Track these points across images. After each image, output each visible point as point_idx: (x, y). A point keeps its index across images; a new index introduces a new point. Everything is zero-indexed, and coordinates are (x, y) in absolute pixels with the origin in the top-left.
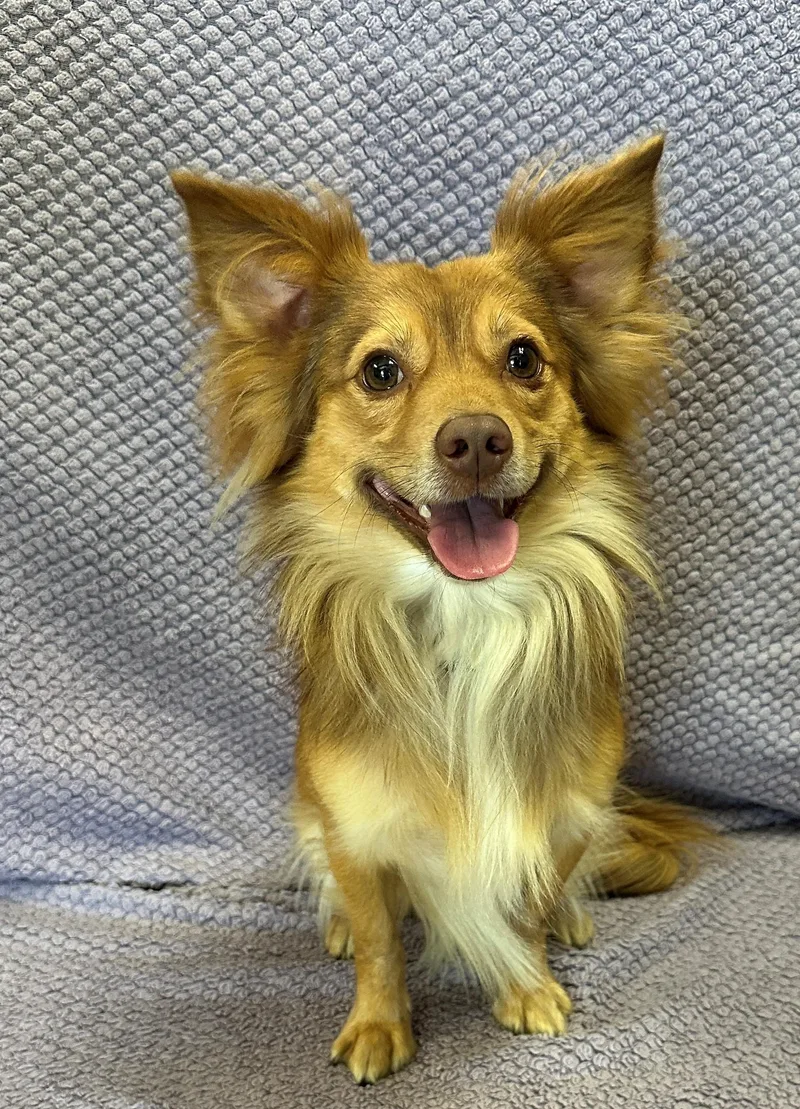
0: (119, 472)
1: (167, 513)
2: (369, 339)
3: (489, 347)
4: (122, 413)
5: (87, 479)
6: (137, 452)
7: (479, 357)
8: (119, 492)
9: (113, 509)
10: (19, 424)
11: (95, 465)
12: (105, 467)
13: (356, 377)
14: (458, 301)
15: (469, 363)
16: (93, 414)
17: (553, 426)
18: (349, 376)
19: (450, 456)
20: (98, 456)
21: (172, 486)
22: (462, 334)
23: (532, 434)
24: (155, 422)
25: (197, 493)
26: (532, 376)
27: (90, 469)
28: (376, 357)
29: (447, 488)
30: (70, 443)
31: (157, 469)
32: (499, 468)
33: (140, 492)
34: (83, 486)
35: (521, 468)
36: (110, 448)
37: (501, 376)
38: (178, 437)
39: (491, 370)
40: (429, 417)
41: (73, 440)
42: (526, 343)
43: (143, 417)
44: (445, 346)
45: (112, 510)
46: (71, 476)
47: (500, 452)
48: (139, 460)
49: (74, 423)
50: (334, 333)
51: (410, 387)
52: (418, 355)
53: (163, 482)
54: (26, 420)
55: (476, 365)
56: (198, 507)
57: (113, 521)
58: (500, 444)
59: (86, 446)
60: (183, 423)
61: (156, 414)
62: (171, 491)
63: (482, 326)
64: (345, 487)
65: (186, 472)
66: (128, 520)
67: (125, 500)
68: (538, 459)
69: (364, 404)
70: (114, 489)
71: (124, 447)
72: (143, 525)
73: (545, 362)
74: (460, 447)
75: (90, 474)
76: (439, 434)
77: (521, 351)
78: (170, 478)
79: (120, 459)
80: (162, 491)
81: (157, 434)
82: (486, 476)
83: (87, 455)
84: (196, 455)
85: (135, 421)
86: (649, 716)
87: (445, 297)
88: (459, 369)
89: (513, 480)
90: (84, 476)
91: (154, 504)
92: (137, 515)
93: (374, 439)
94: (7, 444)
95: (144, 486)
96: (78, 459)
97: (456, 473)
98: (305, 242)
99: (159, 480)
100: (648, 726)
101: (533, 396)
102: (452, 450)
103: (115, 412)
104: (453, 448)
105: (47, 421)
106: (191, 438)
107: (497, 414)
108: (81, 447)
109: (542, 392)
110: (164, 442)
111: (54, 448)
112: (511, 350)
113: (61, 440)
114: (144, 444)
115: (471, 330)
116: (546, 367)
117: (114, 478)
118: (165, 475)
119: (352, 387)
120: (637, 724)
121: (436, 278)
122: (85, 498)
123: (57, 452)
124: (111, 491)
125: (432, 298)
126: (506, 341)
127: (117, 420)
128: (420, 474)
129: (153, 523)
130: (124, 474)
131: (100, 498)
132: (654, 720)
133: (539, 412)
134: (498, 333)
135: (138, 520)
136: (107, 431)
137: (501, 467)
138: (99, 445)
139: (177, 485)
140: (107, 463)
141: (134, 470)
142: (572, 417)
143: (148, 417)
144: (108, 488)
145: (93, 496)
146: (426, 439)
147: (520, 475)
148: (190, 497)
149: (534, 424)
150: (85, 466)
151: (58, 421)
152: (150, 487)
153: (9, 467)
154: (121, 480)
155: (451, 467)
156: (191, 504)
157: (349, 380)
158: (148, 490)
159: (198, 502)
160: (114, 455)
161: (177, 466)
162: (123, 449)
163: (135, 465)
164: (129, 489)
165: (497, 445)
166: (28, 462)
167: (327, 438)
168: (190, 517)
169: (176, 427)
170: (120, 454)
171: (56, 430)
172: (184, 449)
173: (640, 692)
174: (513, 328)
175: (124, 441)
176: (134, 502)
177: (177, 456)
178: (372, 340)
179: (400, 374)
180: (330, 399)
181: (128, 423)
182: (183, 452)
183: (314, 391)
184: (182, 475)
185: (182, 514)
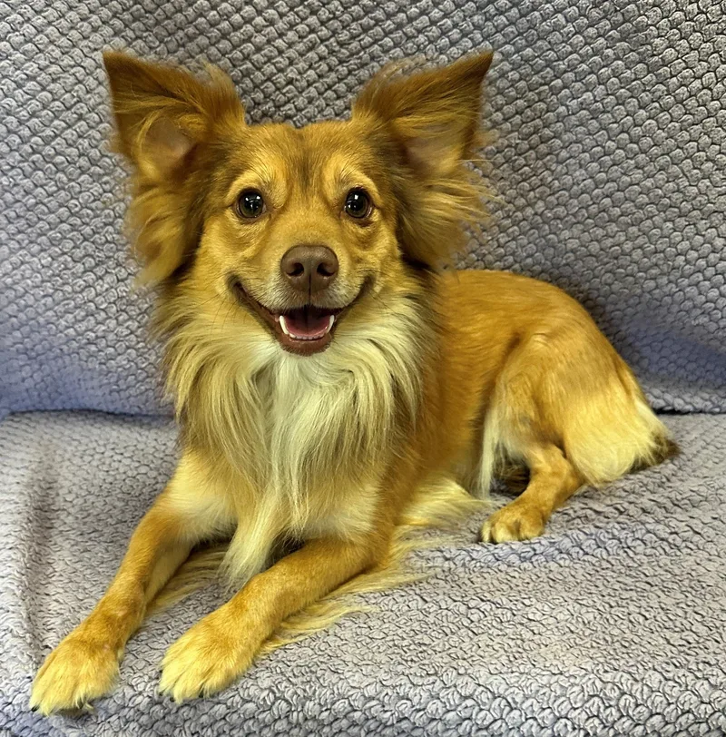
0: (274, 64)
1: (311, 101)
2: (244, 179)
3: (332, 193)
4: (281, 9)
5: (247, 69)
6: (290, 45)
7: (325, 200)
8: (272, 82)
9: (267, 96)
10: (196, 19)
11: (255, 57)
12: (263, 60)
13: (232, 205)
14: (313, 155)
15: (316, 202)
16: (257, 11)
17: (376, 255)
18: (227, 204)
19: (290, 275)
20: (258, 49)
21: (316, 77)
22: (313, 181)
23: (357, 261)
24: (306, 18)
25: (335, 83)
26: (363, 216)
27: (250, 61)
28: (248, 192)
29: (287, 297)
30: (235, 37)
31: (305, 61)
32: (326, 286)
33: (290, 82)
34: (244, 76)
35: (344, 287)
36: (269, 42)
37: (339, 215)
38: (324, 32)
39: (331, 211)
40: (279, 244)
41: (239, 34)
42: (361, 192)
43: (297, 13)
44: (299, 189)
45: (265, 97)
46: (234, 66)
47: (328, 274)
48: (292, 53)
49: (240, 19)
50: (220, 174)
51: (270, 216)
52: (278, 195)
53: (309, 73)
54: (201, 15)
55: (321, 206)
56: (335, 96)
57: (265, 107)
58: (328, 269)
59: (249, 40)
60: (329, 19)
61: (308, 11)
62: (315, 82)
63: (329, 176)
64: (221, 287)
65: (328, 64)
66: (278, 107)
67: (278, 89)
68: (358, 281)
69: (237, 226)
70: (269, 79)
71: (280, 41)
72: (289, 112)
73: (374, 206)
74: (297, 268)
75: (250, 65)
76: (284, 257)
77: (356, 197)
78: (315, 69)
79: (276, 53)
80: (308, 81)
81: (307, 29)
82: (316, 291)
83: (249, 47)
84: (337, 48)
85: (291, 17)
86: (712, 305)
87: (304, 152)
88: (308, 208)
89: (336, 295)
90: (245, 66)
91: (301, 93)
92: (286, 103)
93: (241, 254)
94: (186, 34)
95: (294, 77)
96: (241, 51)
97: (294, 287)
98: (200, 107)
99: (306, 71)
100: (709, 314)
101: (362, 231)
102: (292, 271)
103: (274, 9)
104: (293, 269)
105: (217, 17)
106: (334, 33)
107: (329, 245)
108: (244, 41)
109: (369, 229)
110: (312, 36)
111: (223, 41)
112: (348, 196)
113: (229, 34)
114: (297, 38)
115: (321, 179)
116: (376, 211)
117: (269, 69)
118: (310, 67)
119: (229, 213)
120: (699, 311)
121: (301, 137)
122: (244, 86)
123: (224, 44)
124: (266, 81)
125: (294, 152)
126: (346, 188)
127: (277, 16)
128: (269, 285)
129: (299, 110)
130: (278, 65)
131: (256, 86)
132: (715, 309)
133: (366, 243)
134: (340, 181)
135: (287, 107)
136: (267, 26)
137: (328, 285)
138: (259, 39)
139: (320, 76)
140: (265, 55)
141: (287, 62)
142: (391, 251)
143: (301, 13)
144: (263, 78)
145: (251, 85)
146: (274, 259)
147: (343, 292)
148: (330, 87)
149: (360, 253)
150: (247, 57)
151: (228, 16)
152: (299, 77)
153: (187, 55)
154: (275, 71)
155: (290, 282)
156: (329, 93)
157: (227, 207)
158: (297, 80)
159: (335, 91)
160: (272, 48)
161: (321, 58)
162: (279, 42)
163: (289, 58)
164: (281, 79)
165: (326, 269)
166: (201, 52)
167: (210, 250)
168: (327, 105)
169: (323, 23)
170: (277, 48)
171: (225, 25)
172: (327, 43)
173: (707, 283)
174: (353, 180)
175: (281, 35)
176: (284, 91)
177: (322, 49)
178: (246, 180)
179: (265, 206)
180: (213, 221)
181: (285, 19)
182: (326, 46)
183: (203, 215)
184: (324, 67)
185: (322, 102)
